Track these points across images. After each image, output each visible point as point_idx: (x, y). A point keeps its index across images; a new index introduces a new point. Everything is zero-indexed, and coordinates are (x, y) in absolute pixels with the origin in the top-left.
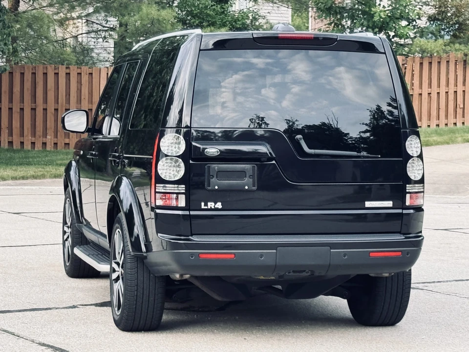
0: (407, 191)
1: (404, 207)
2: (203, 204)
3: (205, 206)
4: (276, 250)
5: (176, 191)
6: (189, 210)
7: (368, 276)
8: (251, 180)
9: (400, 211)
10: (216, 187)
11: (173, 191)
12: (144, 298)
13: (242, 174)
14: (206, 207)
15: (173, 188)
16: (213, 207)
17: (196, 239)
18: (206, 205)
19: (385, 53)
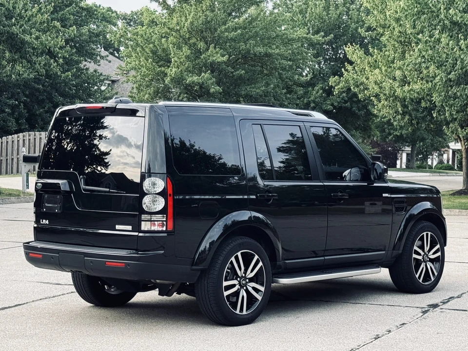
0: (143, 219)
1: (139, 231)
4: (59, 254)
8: (59, 206)
9: (136, 234)
10: (45, 210)
14: (42, 223)
16: (45, 223)
19: (144, 117)
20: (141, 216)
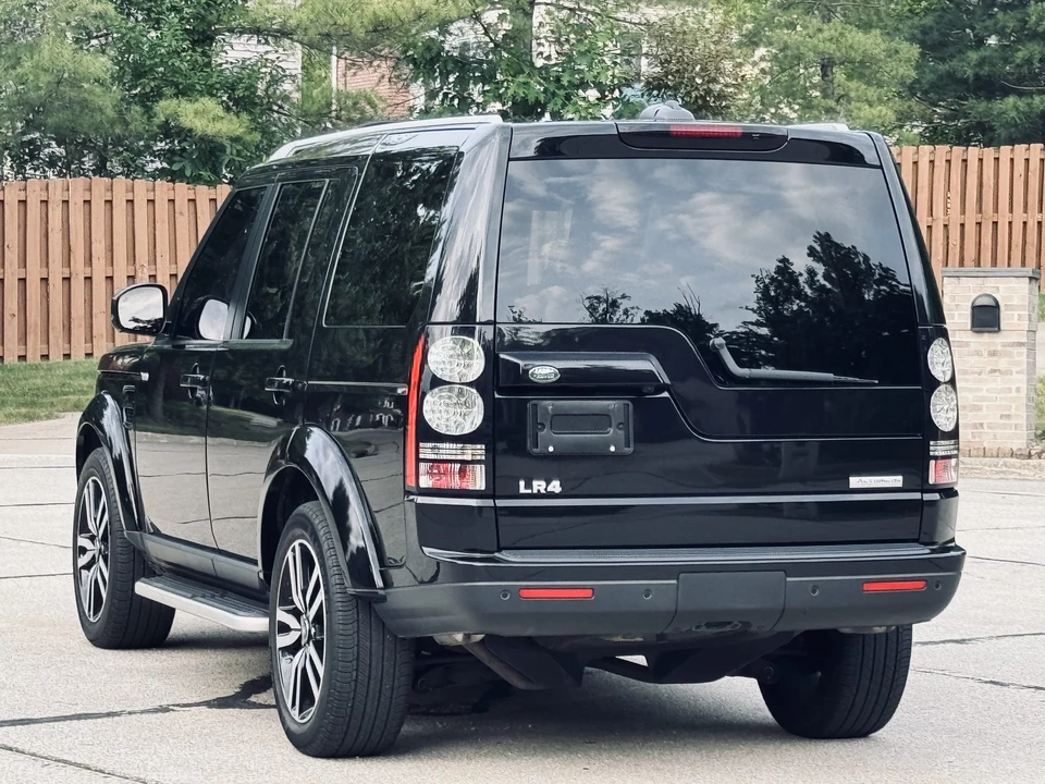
0: (931, 453)
1: (926, 487)
2: (522, 483)
3: (526, 488)
4: (678, 579)
5: (460, 458)
6: (494, 497)
7: (835, 631)
8: (621, 433)
9: (917, 496)
10: (551, 449)
11: (453, 458)
12: (372, 686)
13: (601, 420)
14: (529, 491)
15: (454, 452)
16: (543, 491)
17: (513, 558)
18: (529, 485)
19: (881, 167)
20: (929, 445)
